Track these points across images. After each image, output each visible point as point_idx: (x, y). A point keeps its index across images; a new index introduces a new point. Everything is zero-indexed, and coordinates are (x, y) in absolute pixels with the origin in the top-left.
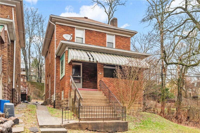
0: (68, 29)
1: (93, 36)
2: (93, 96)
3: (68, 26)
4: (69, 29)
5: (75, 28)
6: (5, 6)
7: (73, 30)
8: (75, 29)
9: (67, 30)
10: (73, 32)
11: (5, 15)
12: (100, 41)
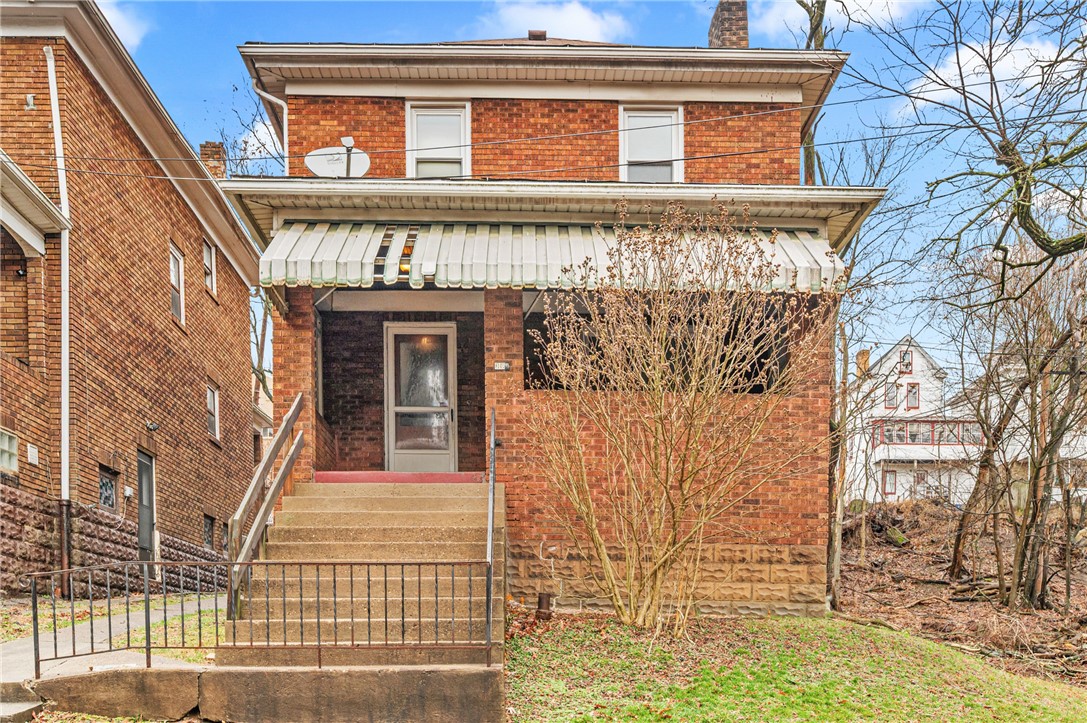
0: (362, 118)
1: (528, 136)
2: (413, 517)
3: (363, 100)
4: (371, 115)
5: (408, 105)
6: (13, 47)
7: (393, 118)
8: (403, 109)
9: (358, 122)
10: (396, 129)
11: (12, 96)
12: (573, 163)
